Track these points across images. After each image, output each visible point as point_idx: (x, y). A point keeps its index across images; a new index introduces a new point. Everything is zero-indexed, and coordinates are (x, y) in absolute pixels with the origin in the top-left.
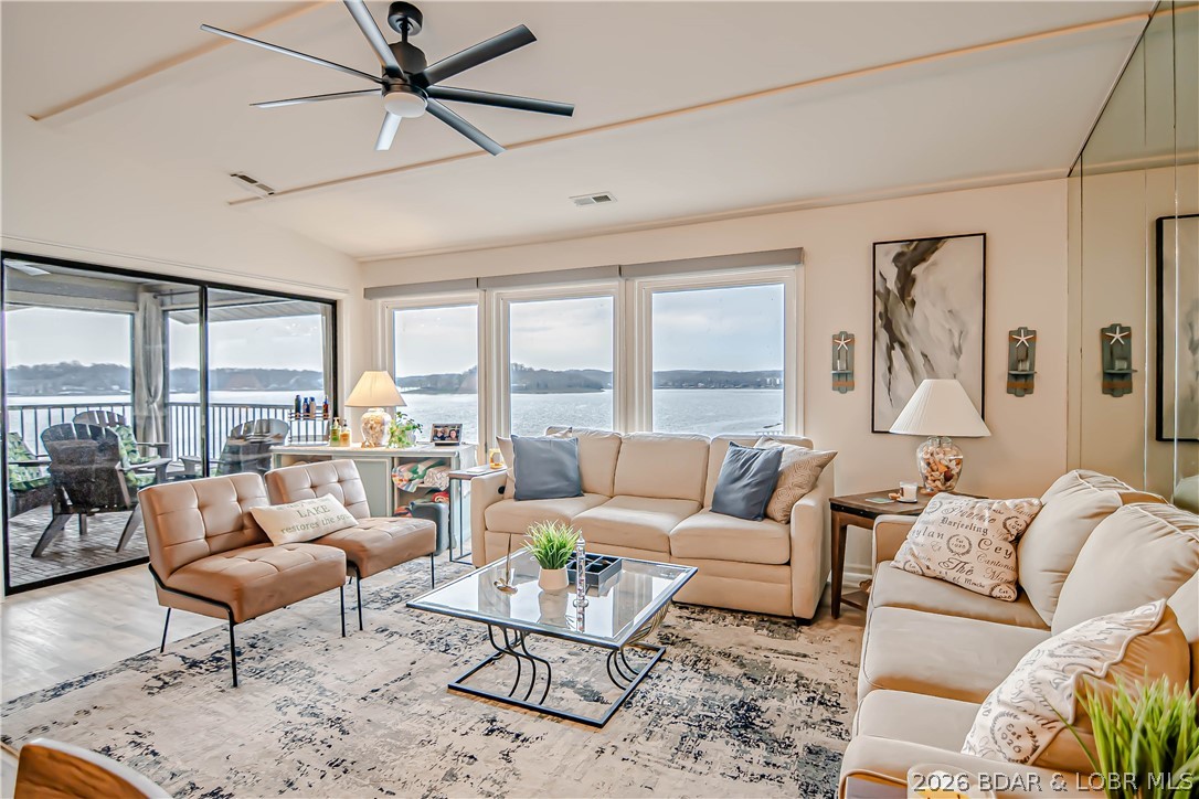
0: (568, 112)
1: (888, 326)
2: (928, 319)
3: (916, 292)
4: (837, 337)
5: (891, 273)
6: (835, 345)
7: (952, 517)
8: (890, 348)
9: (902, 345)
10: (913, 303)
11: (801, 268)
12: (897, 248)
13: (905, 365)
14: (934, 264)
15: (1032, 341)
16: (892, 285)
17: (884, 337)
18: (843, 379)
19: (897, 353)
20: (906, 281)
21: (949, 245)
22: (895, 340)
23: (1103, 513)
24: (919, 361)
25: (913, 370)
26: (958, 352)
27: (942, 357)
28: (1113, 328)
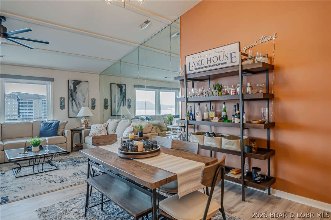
0: (48, 43)
1: (72, 96)
2: (79, 95)
3: (77, 90)
4: (61, 98)
5: (72, 86)
6: (60, 100)
7: (97, 127)
8: (72, 101)
9: (75, 100)
10: (76, 92)
11: (52, 82)
12: (73, 82)
13: (75, 104)
14: (80, 85)
15: (95, 100)
16: (72, 88)
17: (71, 99)
18: (62, 107)
19: (73, 102)
20: (75, 88)
21: (83, 82)
22: (73, 99)
23: (118, 122)
24: (78, 103)
25: (76, 105)
26: (84, 102)
27: (81, 103)
28: (105, 99)
